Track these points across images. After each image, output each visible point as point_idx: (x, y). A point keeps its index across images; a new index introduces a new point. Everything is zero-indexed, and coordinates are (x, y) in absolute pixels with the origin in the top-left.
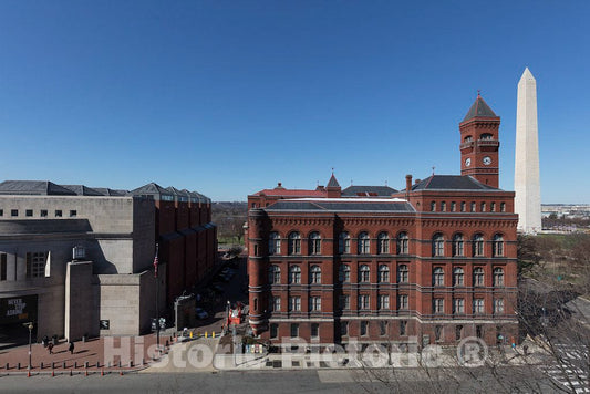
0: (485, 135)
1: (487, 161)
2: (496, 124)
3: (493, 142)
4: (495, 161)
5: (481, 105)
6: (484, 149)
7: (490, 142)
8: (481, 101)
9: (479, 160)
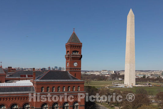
0: (75, 51)
1: (75, 64)
2: (80, 47)
3: (78, 55)
4: (79, 65)
5: (74, 36)
6: (73, 58)
7: (77, 55)
8: (74, 34)
9: (71, 64)
